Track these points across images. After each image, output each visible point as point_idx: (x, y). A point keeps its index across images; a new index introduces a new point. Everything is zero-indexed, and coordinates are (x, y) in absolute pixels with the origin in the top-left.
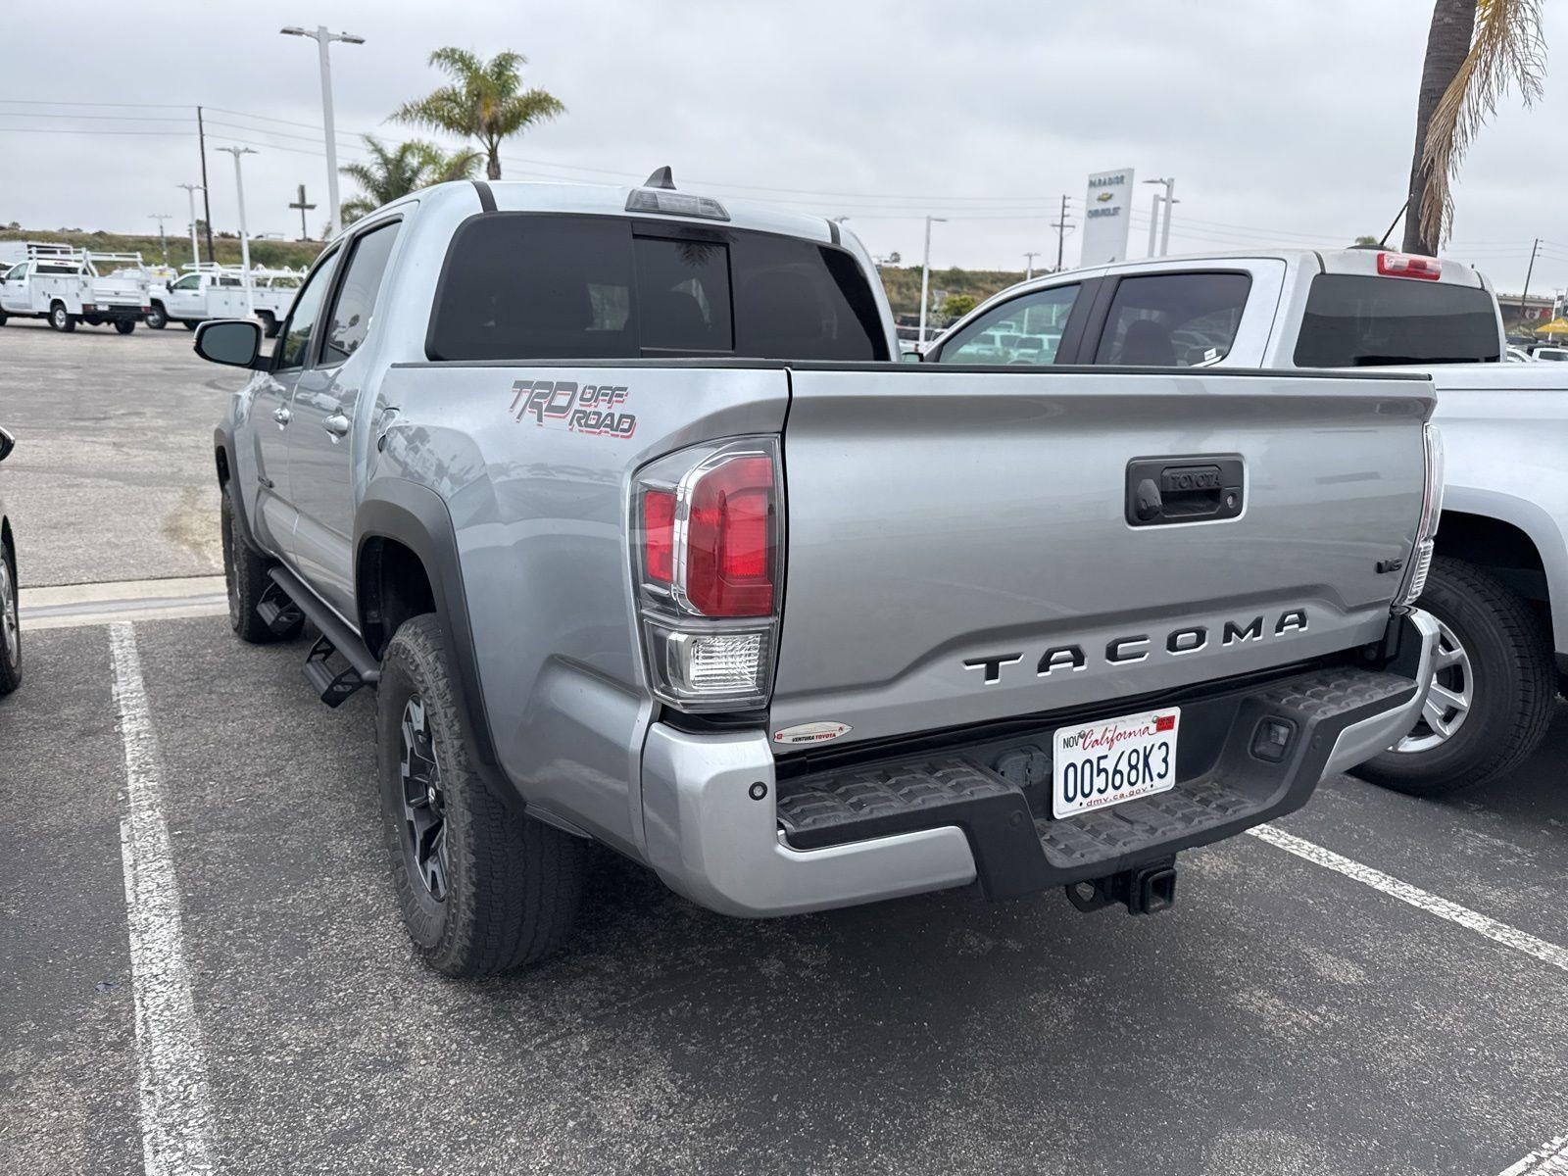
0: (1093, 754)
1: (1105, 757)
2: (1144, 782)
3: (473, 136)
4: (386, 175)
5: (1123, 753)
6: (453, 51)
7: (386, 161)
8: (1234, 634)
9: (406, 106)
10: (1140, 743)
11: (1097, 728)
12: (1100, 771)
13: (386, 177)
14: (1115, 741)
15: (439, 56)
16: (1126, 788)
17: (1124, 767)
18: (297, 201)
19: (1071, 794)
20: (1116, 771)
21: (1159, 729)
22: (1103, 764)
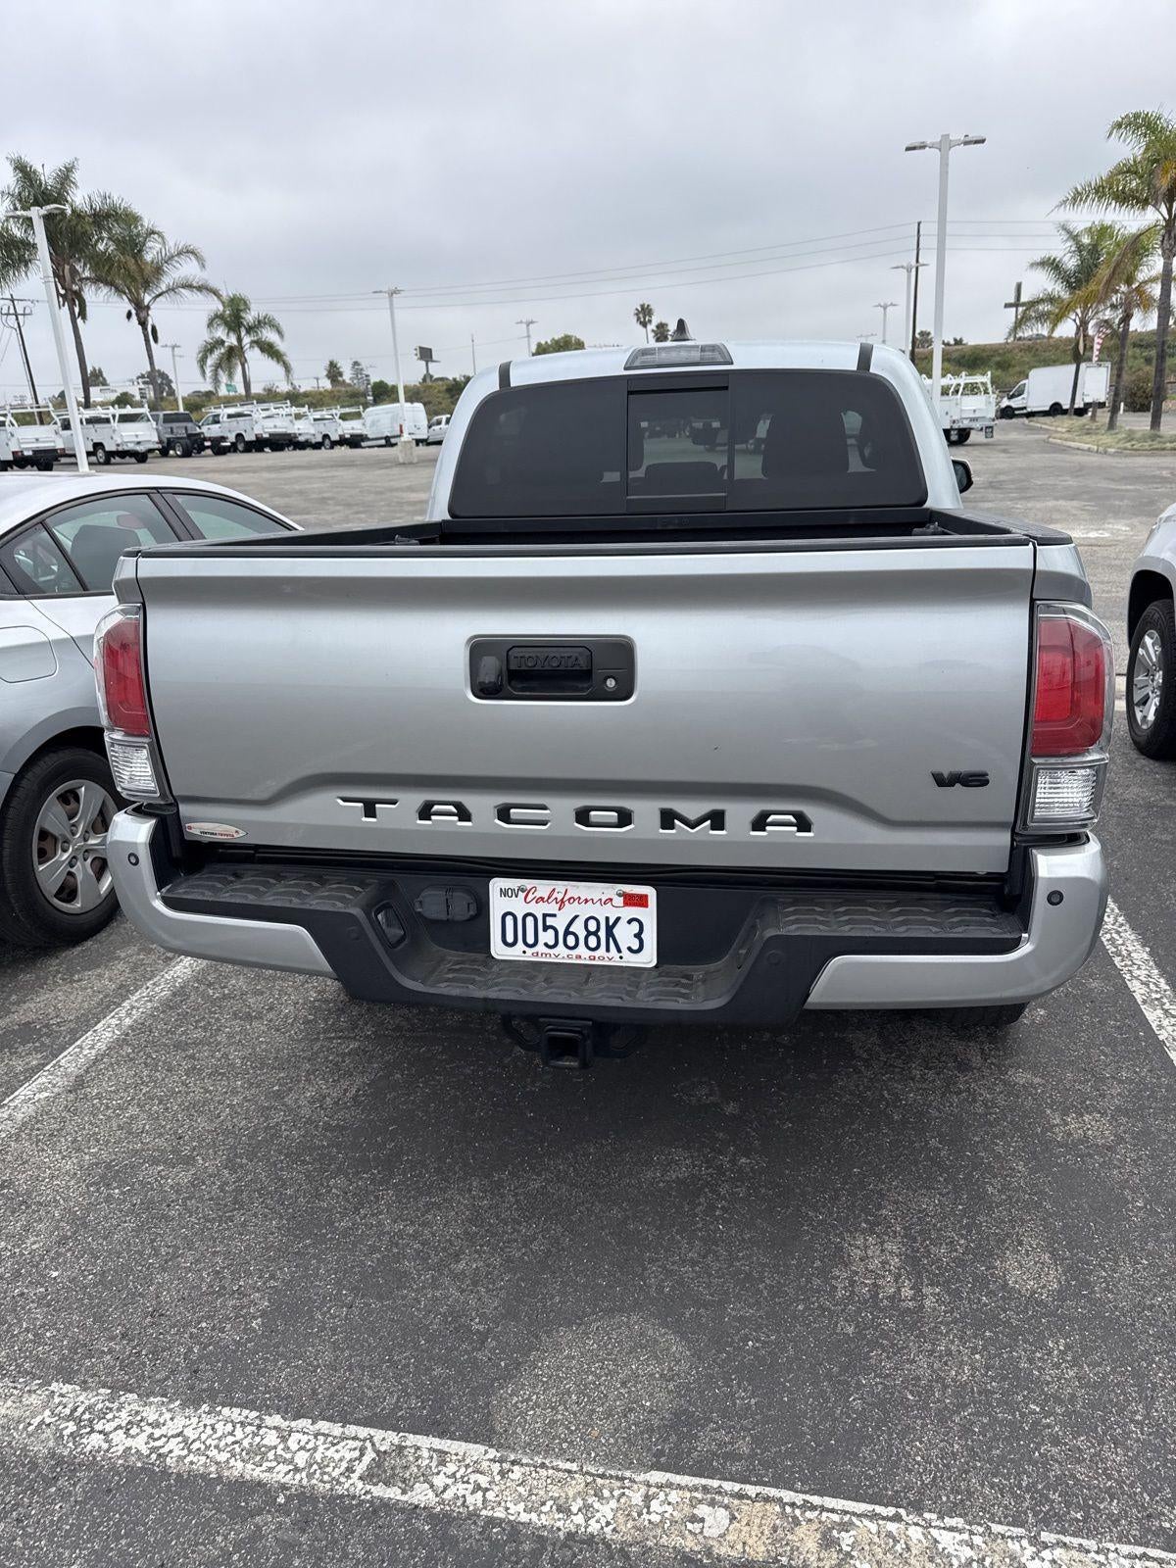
0: (539, 910)
1: (554, 915)
2: (608, 950)
3: (1150, 208)
4: (1080, 262)
5: (576, 917)
6: (1137, 116)
7: (1080, 248)
8: (676, 821)
9: (1076, 189)
10: (602, 913)
11: (543, 887)
12: (546, 927)
13: (1078, 265)
14: (567, 903)
15: (1119, 125)
16: (582, 950)
17: (578, 928)
18: (1012, 301)
19: (510, 939)
20: (567, 932)
21: (626, 904)
22: (550, 921)
